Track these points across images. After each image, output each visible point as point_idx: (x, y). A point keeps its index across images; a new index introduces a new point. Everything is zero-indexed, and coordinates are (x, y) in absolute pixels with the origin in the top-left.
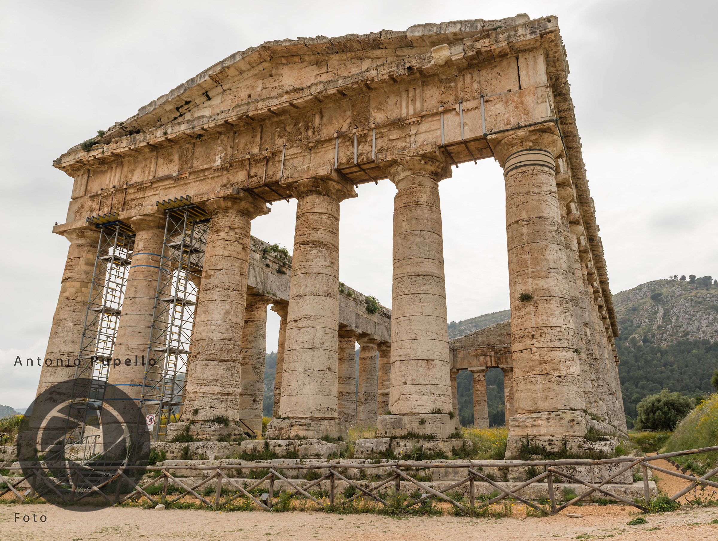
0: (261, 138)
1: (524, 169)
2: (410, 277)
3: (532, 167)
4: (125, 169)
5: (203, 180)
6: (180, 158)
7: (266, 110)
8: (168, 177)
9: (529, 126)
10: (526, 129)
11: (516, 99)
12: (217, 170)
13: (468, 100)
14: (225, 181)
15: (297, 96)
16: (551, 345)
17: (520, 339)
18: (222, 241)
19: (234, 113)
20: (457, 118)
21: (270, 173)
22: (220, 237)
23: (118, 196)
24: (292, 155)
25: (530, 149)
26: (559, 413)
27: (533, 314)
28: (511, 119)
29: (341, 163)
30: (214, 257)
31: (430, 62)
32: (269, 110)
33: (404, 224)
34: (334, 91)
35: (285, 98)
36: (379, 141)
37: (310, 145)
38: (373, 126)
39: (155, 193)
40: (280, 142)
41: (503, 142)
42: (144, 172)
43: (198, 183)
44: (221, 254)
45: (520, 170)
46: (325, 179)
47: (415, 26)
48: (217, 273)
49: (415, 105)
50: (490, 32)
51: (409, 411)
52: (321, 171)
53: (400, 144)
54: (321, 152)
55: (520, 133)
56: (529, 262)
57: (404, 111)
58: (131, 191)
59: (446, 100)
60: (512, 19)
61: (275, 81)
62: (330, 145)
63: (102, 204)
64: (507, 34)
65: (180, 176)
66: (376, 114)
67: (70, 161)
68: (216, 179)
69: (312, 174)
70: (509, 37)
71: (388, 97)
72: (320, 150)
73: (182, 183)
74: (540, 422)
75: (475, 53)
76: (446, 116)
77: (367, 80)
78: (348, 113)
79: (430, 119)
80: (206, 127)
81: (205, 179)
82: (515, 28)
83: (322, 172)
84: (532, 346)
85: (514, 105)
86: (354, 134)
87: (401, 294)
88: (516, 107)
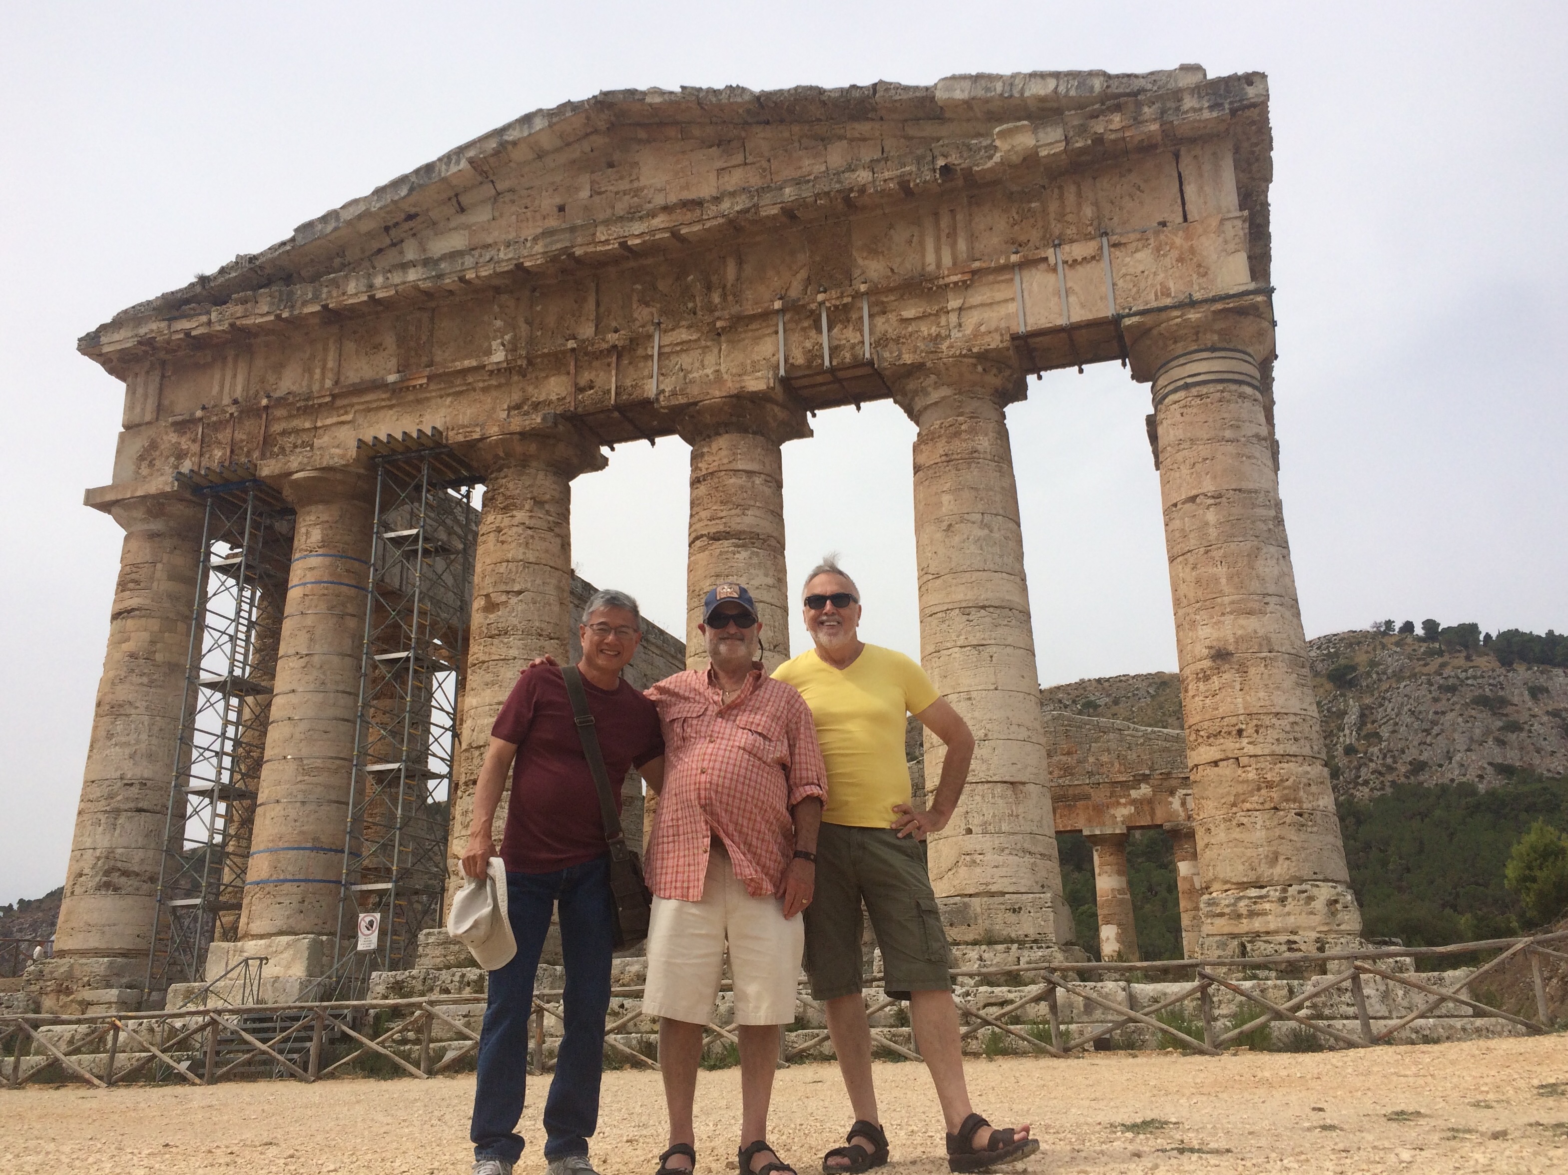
0: (598, 305)
1: (1204, 390)
2: (965, 611)
3: (1220, 387)
4: (259, 362)
5: (461, 392)
6: (401, 341)
7: (616, 246)
8: (377, 385)
9: (1214, 300)
10: (1205, 307)
11: (1178, 241)
12: (497, 371)
13: (1072, 241)
14: (516, 397)
15: (689, 216)
16: (1279, 750)
17: (1212, 739)
18: (520, 530)
19: (539, 248)
20: (1051, 278)
21: (628, 383)
22: (515, 521)
23: (247, 423)
24: (677, 344)
25: (1213, 349)
26: (1304, 887)
27: (1238, 687)
28: (1171, 285)
29: (792, 365)
30: (505, 564)
31: (990, 157)
32: (623, 245)
33: (946, 498)
34: (774, 211)
35: (659, 221)
36: (880, 321)
37: (719, 324)
38: (863, 288)
39: (343, 418)
40: (643, 314)
41: (1155, 332)
42: (309, 370)
43: (449, 400)
44: (521, 557)
45: (1194, 391)
46: (758, 399)
47: (954, 78)
48: (514, 600)
49: (953, 245)
50: (1123, 100)
51: (982, 888)
52: (752, 383)
53: (927, 329)
54: (744, 339)
55: (1193, 315)
56: (1223, 581)
57: (930, 258)
58: (280, 412)
59: (1023, 238)
60: (1170, 74)
61: (622, 178)
62: (764, 324)
63: (207, 440)
64: (1157, 105)
65: (406, 384)
66: (866, 262)
67: (123, 339)
68: (494, 393)
69: (731, 386)
70: (1163, 112)
71: (891, 227)
72: (743, 336)
73: (411, 397)
74: (1267, 906)
75: (1089, 142)
76: (1026, 274)
77: (851, 190)
78: (803, 257)
79: (991, 278)
80: (470, 275)
81: (467, 390)
82: (1177, 95)
83: (756, 384)
84: (1239, 753)
85: (1175, 254)
86: (821, 304)
87: (949, 645)
88: (1181, 260)
